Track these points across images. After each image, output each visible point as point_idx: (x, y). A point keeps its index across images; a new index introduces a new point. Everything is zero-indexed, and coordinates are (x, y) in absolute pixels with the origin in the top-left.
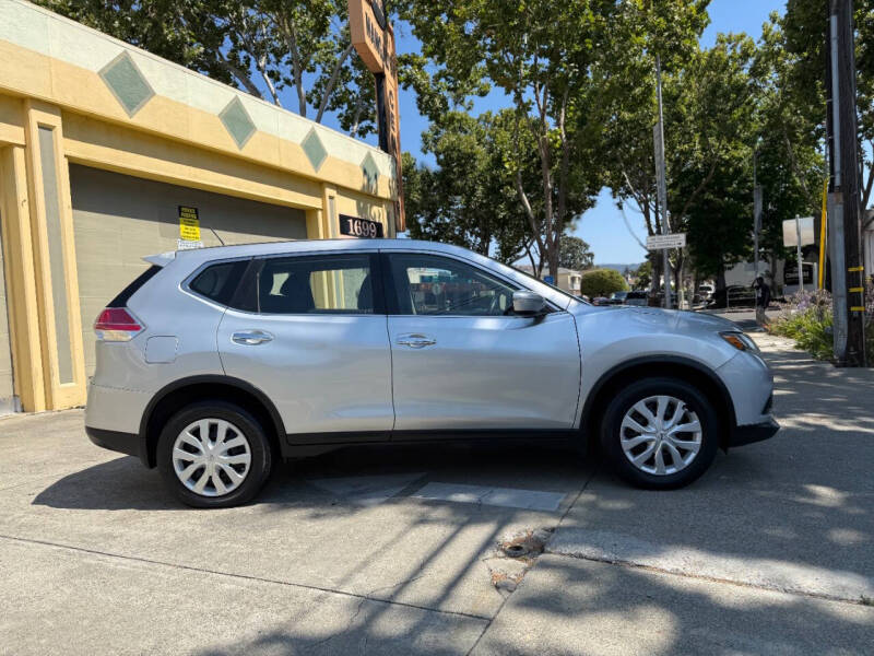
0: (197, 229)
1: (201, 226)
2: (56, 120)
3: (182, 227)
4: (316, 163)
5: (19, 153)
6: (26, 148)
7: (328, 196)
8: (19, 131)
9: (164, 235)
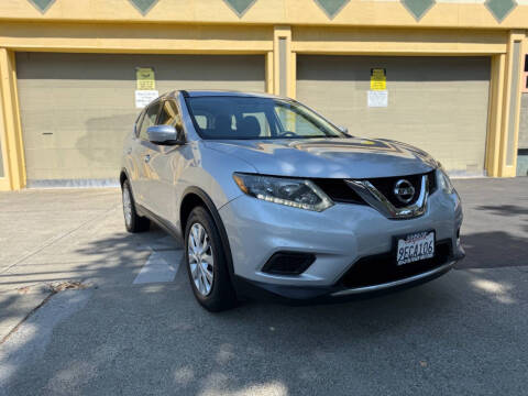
1: (388, 80)
2: (287, 33)
3: (372, 82)
4: (500, 14)
5: (270, 54)
6: (273, 51)
7: (512, 41)
8: (271, 42)
9: (358, 88)
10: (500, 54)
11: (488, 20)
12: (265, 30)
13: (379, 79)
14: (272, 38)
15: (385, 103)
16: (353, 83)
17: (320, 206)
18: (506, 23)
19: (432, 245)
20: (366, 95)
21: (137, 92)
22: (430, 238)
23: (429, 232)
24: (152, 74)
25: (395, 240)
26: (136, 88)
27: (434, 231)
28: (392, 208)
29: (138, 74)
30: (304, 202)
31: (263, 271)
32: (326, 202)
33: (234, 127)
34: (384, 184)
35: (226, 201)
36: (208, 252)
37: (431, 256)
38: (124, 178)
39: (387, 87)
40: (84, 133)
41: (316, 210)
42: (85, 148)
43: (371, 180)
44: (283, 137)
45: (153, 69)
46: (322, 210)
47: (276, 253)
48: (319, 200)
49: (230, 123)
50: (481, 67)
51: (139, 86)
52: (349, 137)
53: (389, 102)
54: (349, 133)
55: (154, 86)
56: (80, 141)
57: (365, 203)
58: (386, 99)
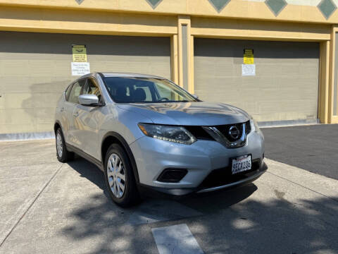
0: (252, 59)
1: (255, 57)
2: (188, 22)
3: (245, 59)
4: (327, 14)
5: (175, 37)
6: (177, 34)
7: (334, 32)
8: (176, 28)
9: (235, 63)
10: (327, 41)
11: (319, 18)
12: (172, 19)
13: (249, 56)
14: (176, 25)
15: (253, 73)
16: (232, 59)
17: (189, 141)
18: (331, 20)
19: (250, 163)
20: (241, 67)
21: (72, 64)
22: (249, 158)
23: (248, 155)
24: (85, 50)
25: (230, 160)
26: (72, 60)
27: (251, 155)
28: (227, 142)
29: (74, 49)
30: (179, 139)
31: (157, 180)
32: (192, 139)
33: (128, 94)
34: (223, 129)
35: (134, 140)
36: (122, 172)
37: (250, 168)
38: (57, 127)
39: (255, 62)
40: (29, 96)
41: (187, 144)
42: (29, 108)
43: (216, 126)
44: (160, 102)
45: (85, 46)
46: (191, 144)
47: (166, 169)
48: (189, 138)
49: (126, 92)
50: (313, 50)
51: (74, 59)
52: (199, 101)
53: (256, 72)
54: (199, 99)
55: (86, 59)
56: (25, 102)
57: (213, 140)
58: (254, 71)
